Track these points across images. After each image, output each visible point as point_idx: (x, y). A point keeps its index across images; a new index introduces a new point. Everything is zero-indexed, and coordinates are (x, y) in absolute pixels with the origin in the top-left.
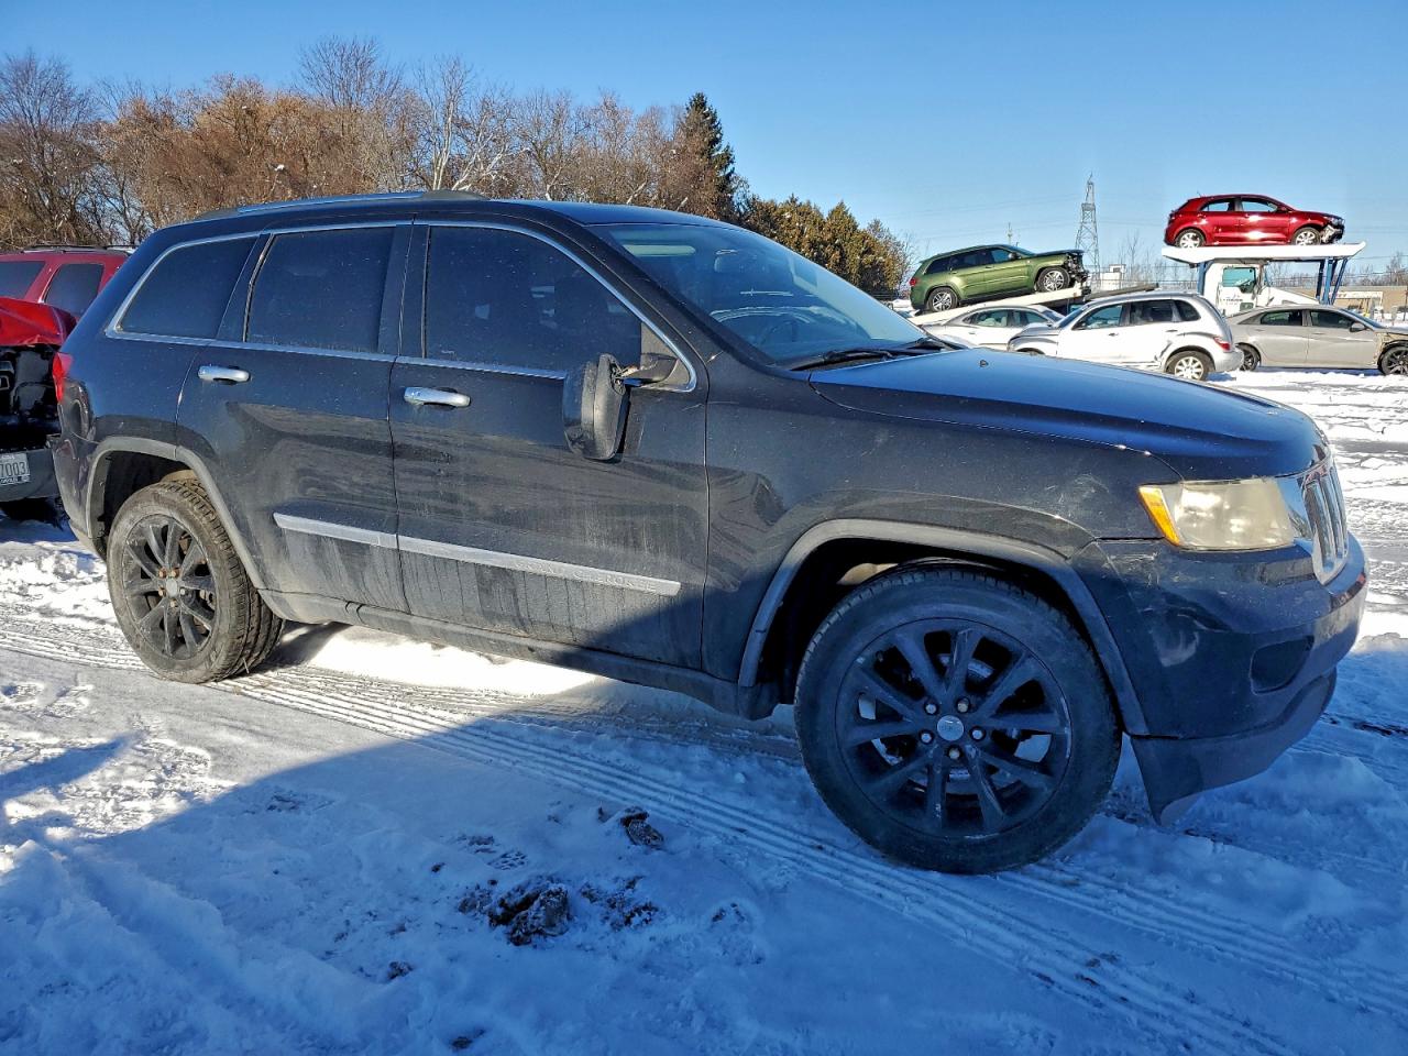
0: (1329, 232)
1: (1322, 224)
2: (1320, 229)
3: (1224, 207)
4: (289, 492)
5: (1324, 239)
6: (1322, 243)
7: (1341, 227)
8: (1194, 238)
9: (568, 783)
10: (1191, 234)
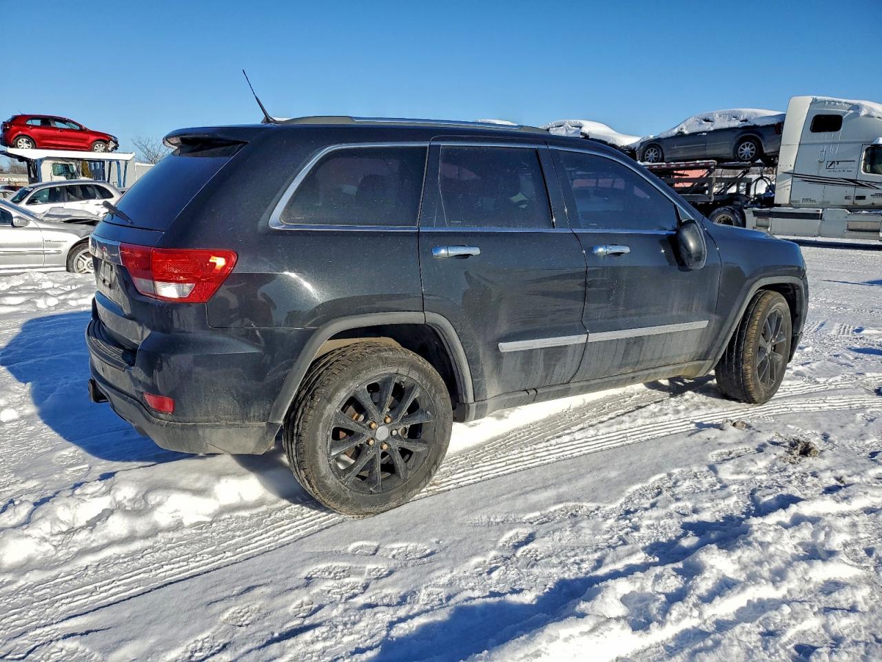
0: (112, 145)
1: (107, 140)
2: (106, 142)
3: (38, 123)
4: (503, 328)
5: (110, 149)
6: (109, 152)
7: (116, 142)
8: (28, 142)
9: (685, 430)
10: (25, 140)
